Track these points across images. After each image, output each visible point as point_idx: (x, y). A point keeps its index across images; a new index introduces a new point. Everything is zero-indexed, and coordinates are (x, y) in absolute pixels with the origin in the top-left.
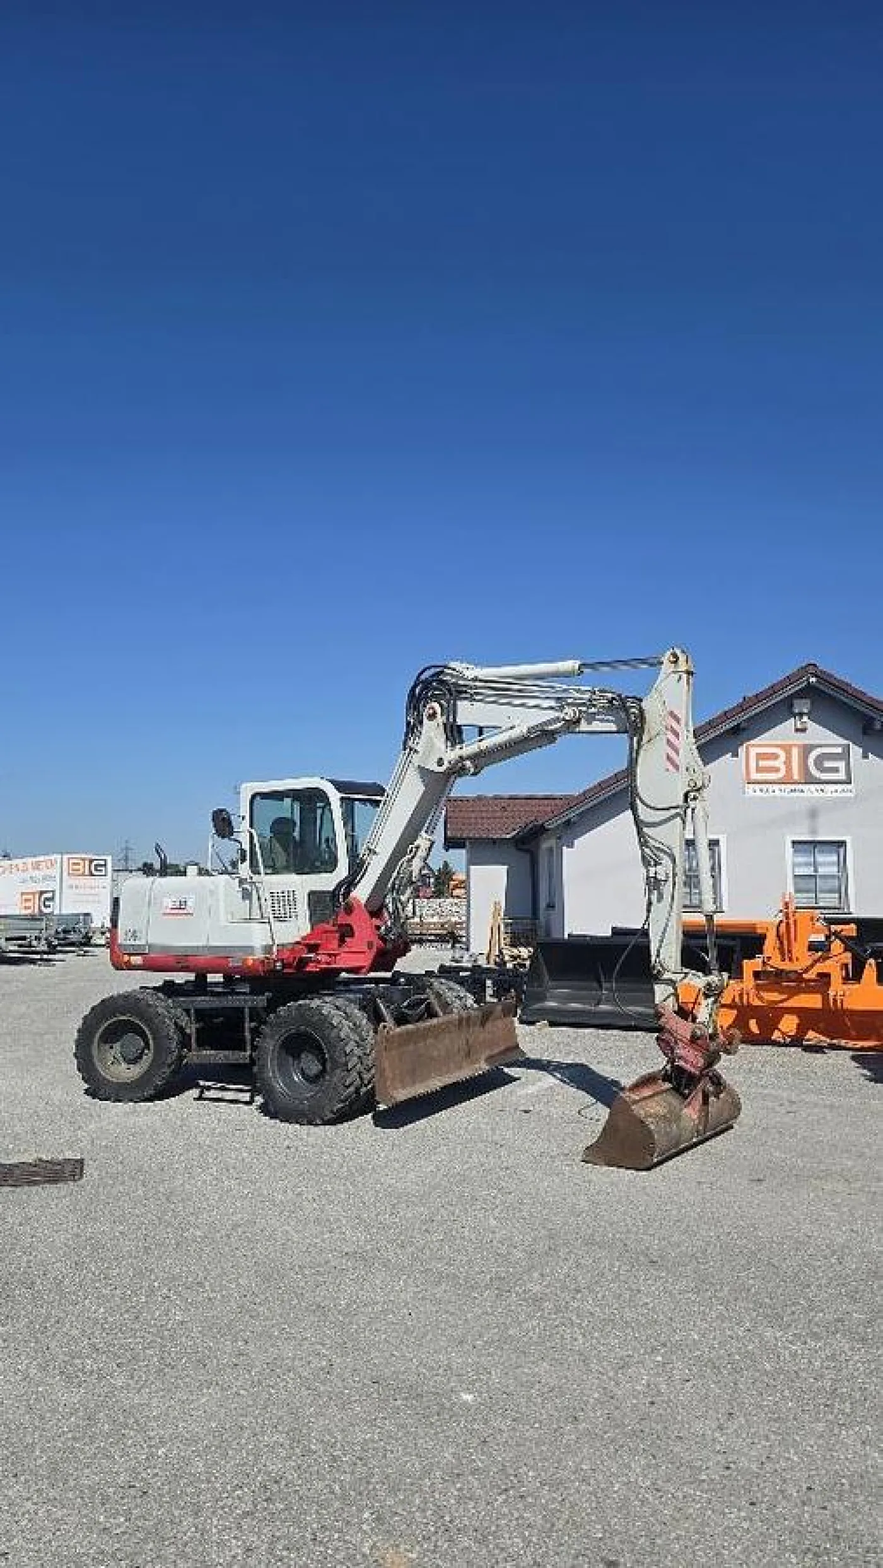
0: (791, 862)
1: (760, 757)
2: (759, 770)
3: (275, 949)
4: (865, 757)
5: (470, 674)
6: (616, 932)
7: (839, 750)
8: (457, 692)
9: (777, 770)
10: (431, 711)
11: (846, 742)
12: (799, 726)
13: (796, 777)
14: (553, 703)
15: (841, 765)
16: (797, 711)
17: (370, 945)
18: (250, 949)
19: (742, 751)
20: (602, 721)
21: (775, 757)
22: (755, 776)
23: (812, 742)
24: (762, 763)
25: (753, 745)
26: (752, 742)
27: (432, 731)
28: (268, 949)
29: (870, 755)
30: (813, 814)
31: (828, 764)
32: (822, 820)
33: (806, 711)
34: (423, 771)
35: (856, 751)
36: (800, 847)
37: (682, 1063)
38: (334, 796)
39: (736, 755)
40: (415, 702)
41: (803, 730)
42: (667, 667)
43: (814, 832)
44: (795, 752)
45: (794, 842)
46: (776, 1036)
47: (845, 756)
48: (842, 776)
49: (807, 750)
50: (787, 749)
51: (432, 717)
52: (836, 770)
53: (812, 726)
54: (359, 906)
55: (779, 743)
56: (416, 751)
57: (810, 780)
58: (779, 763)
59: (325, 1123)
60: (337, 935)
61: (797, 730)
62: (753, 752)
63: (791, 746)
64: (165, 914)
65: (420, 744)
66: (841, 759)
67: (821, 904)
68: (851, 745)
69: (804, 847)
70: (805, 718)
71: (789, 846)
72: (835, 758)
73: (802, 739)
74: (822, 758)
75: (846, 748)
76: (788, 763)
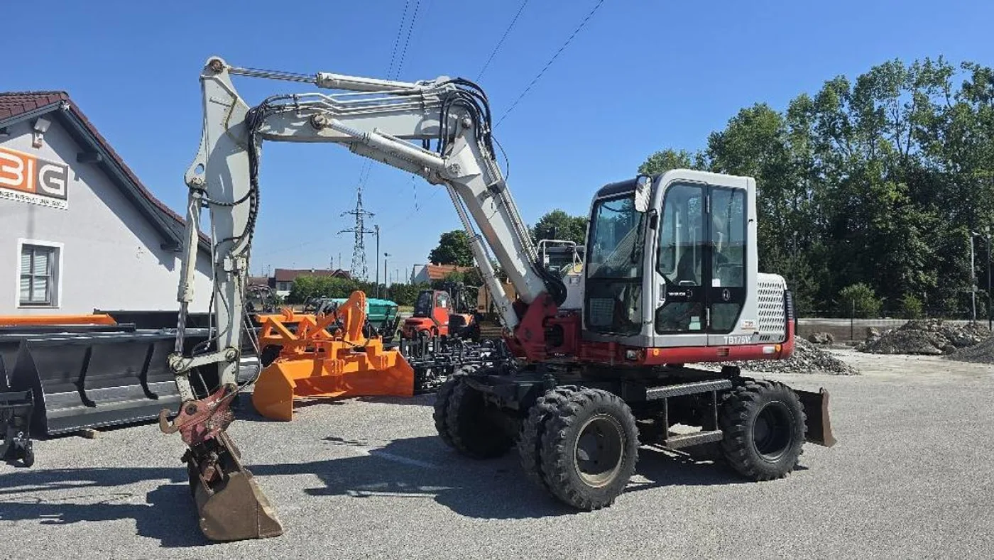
0: (20, 262)
2: (5, 174)
7: (61, 170)
9: (14, 177)
11: (66, 165)
12: (36, 142)
13: (30, 185)
15: (61, 182)
16: (37, 128)
21: (15, 165)
23: (43, 158)
24: (6, 169)
29: (80, 180)
31: (52, 180)
33: (44, 130)
35: (71, 173)
41: (38, 147)
44: (30, 163)
47: (64, 177)
48: (61, 192)
50: (25, 159)
52: (57, 187)
55: (18, 152)
57: (40, 192)
58: (18, 171)
61: (35, 146)
63: (28, 158)
66: (61, 178)
68: (69, 168)
69: (28, 249)
70: (41, 136)
71: (20, 248)
72: (56, 175)
73: (34, 153)
74: (49, 174)
75: (66, 169)
76: (25, 173)
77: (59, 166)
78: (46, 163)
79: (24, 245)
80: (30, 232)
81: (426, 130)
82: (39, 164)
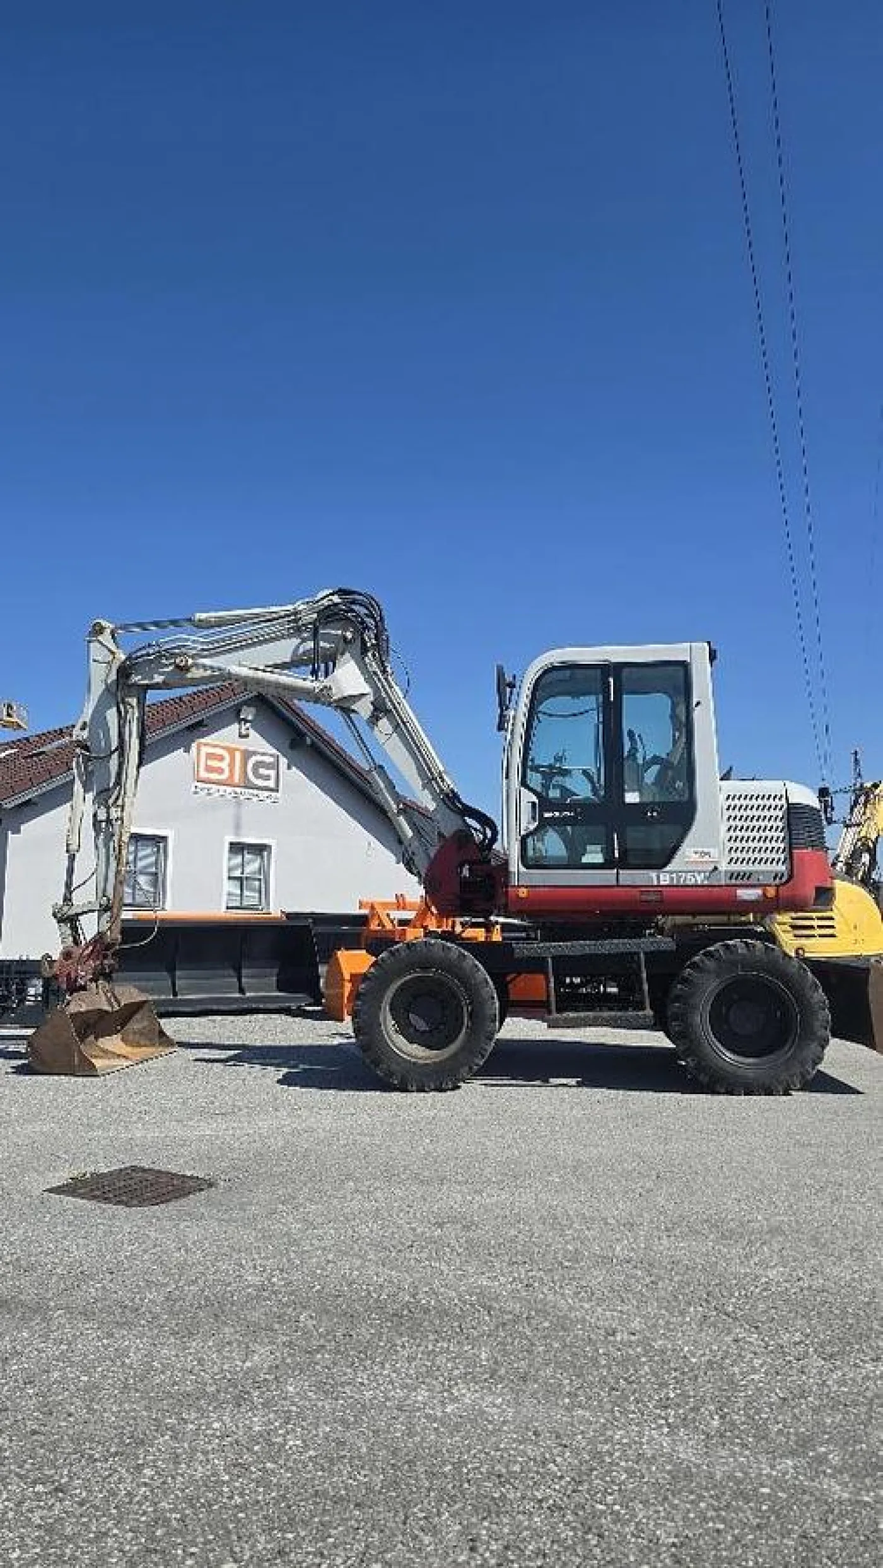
0: (227, 863)
1: (210, 756)
2: (209, 769)
4: (289, 768)
7: (271, 760)
9: (220, 771)
11: (274, 751)
12: (244, 732)
13: (237, 779)
15: (272, 773)
16: (243, 716)
19: (194, 746)
21: (221, 758)
22: (204, 774)
23: (251, 749)
24: (210, 763)
25: (205, 745)
26: (202, 740)
29: (294, 768)
31: (262, 771)
33: (250, 718)
35: (284, 761)
36: (234, 848)
39: (187, 750)
41: (246, 736)
44: (238, 755)
47: (276, 766)
48: (271, 784)
50: (231, 751)
52: (267, 778)
53: (252, 732)
55: (225, 744)
57: (249, 786)
58: (224, 765)
61: (241, 736)
62: (205, 750)
63: (235, 750)
66: (272, 768)
67: (245, 903)
68: (281, 756)
69: (237, 848)
70: (248, 725)
71: (227, 847)
72: (268, 766)
73: (244, 744)
74: (258, 765)
75: (277, 758)
76: (231, 765)
77: (271, 755)
78: (255, 753)
79: (231, 844)
80: (238, 827)
81: (304, 653)
82: (247, 755)
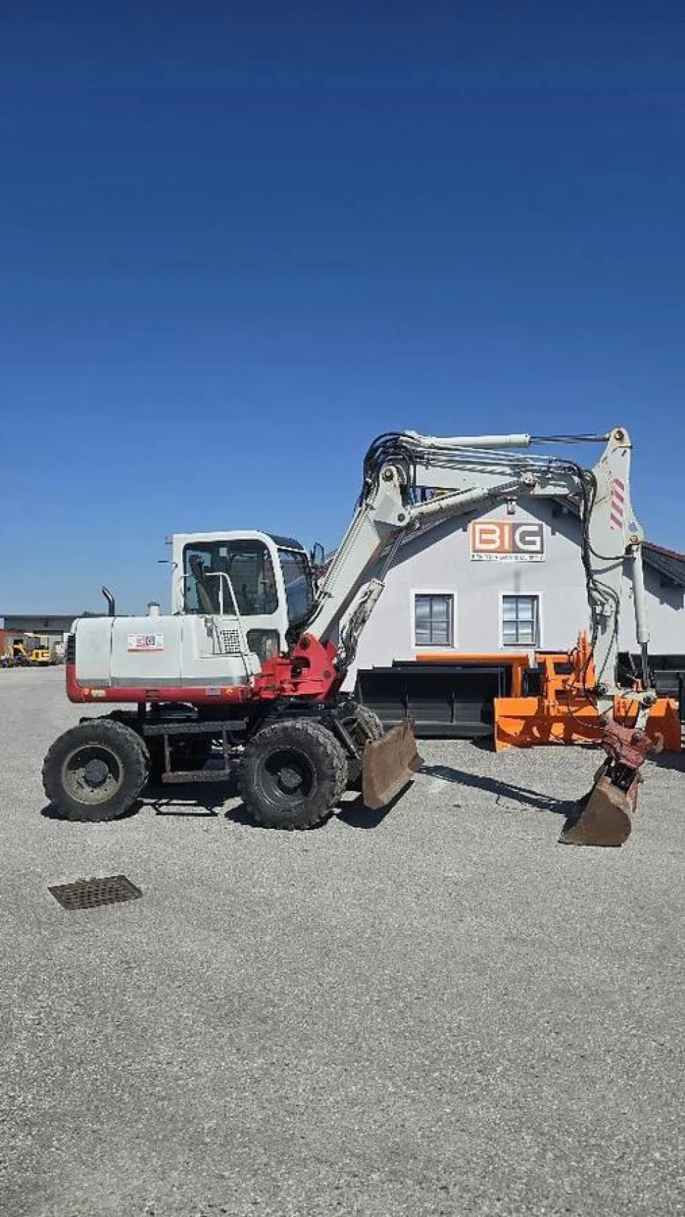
0: (502, 612)
1: (482, 532)
2: (482, 541)
3: (252, 679)
4: (553, 534)
5: (428, 441)
6: (396, 664)
7: (536, 528)
8: (413, 457)
9: (493, 542)
10: (388, 474)
11: (540, 522)
12: (510, 509)
13: (507, 547)
14: (508, 470)
15: (538, 539)
17: (327, 675)
18: (227, 680)
19: (470, 526)
20: (555, 485)
21: (493, 532)
22: (479, 546)
23: (518, 522)
24: (485, 537)
25: (478, 523)
26: (475, 521)
27: (388, 491)
28: (246, 680)
29: (557, 533)
30: (517, 575)
31: (527, 538)
32: (523, 580)
34: (379, 525)
35: (547, 529)
36: (506, 600)
37: (623, 761)
38: (273, 547)
39: (465, 530)
40: (372, 465)
41: (513, 513)
42: (613, 443)
43: (517, 589)
44: (507, 529)
45: (504, 597)
46: (552, 738)
47: (540, 533)
48: (537, 547)
49: (515, 527)
50: (501, 526)
51: (389, 478)
52: (534, 543)
53: (518, 509)
54: (315, 641)
55: (496, 521)
56: (372, 508)
57: (516, 550)
58: (496, 537)
59: (312, 828)
60: (290, 667)
61: (509, 513)
62: (478, 527)
63: (504, 524)
64: (130, 650)
65: (376, 500)
66: (537, 535)
67: (520, 642)
68: (544, 525)
70: (514, 503)
71: (500, 599)
72: (533, 534)
73: (511, 520)
74: (524, 534)
75: (541, 527)
76: (502, 537)
77: (536, 525)
78: (521, 525)
